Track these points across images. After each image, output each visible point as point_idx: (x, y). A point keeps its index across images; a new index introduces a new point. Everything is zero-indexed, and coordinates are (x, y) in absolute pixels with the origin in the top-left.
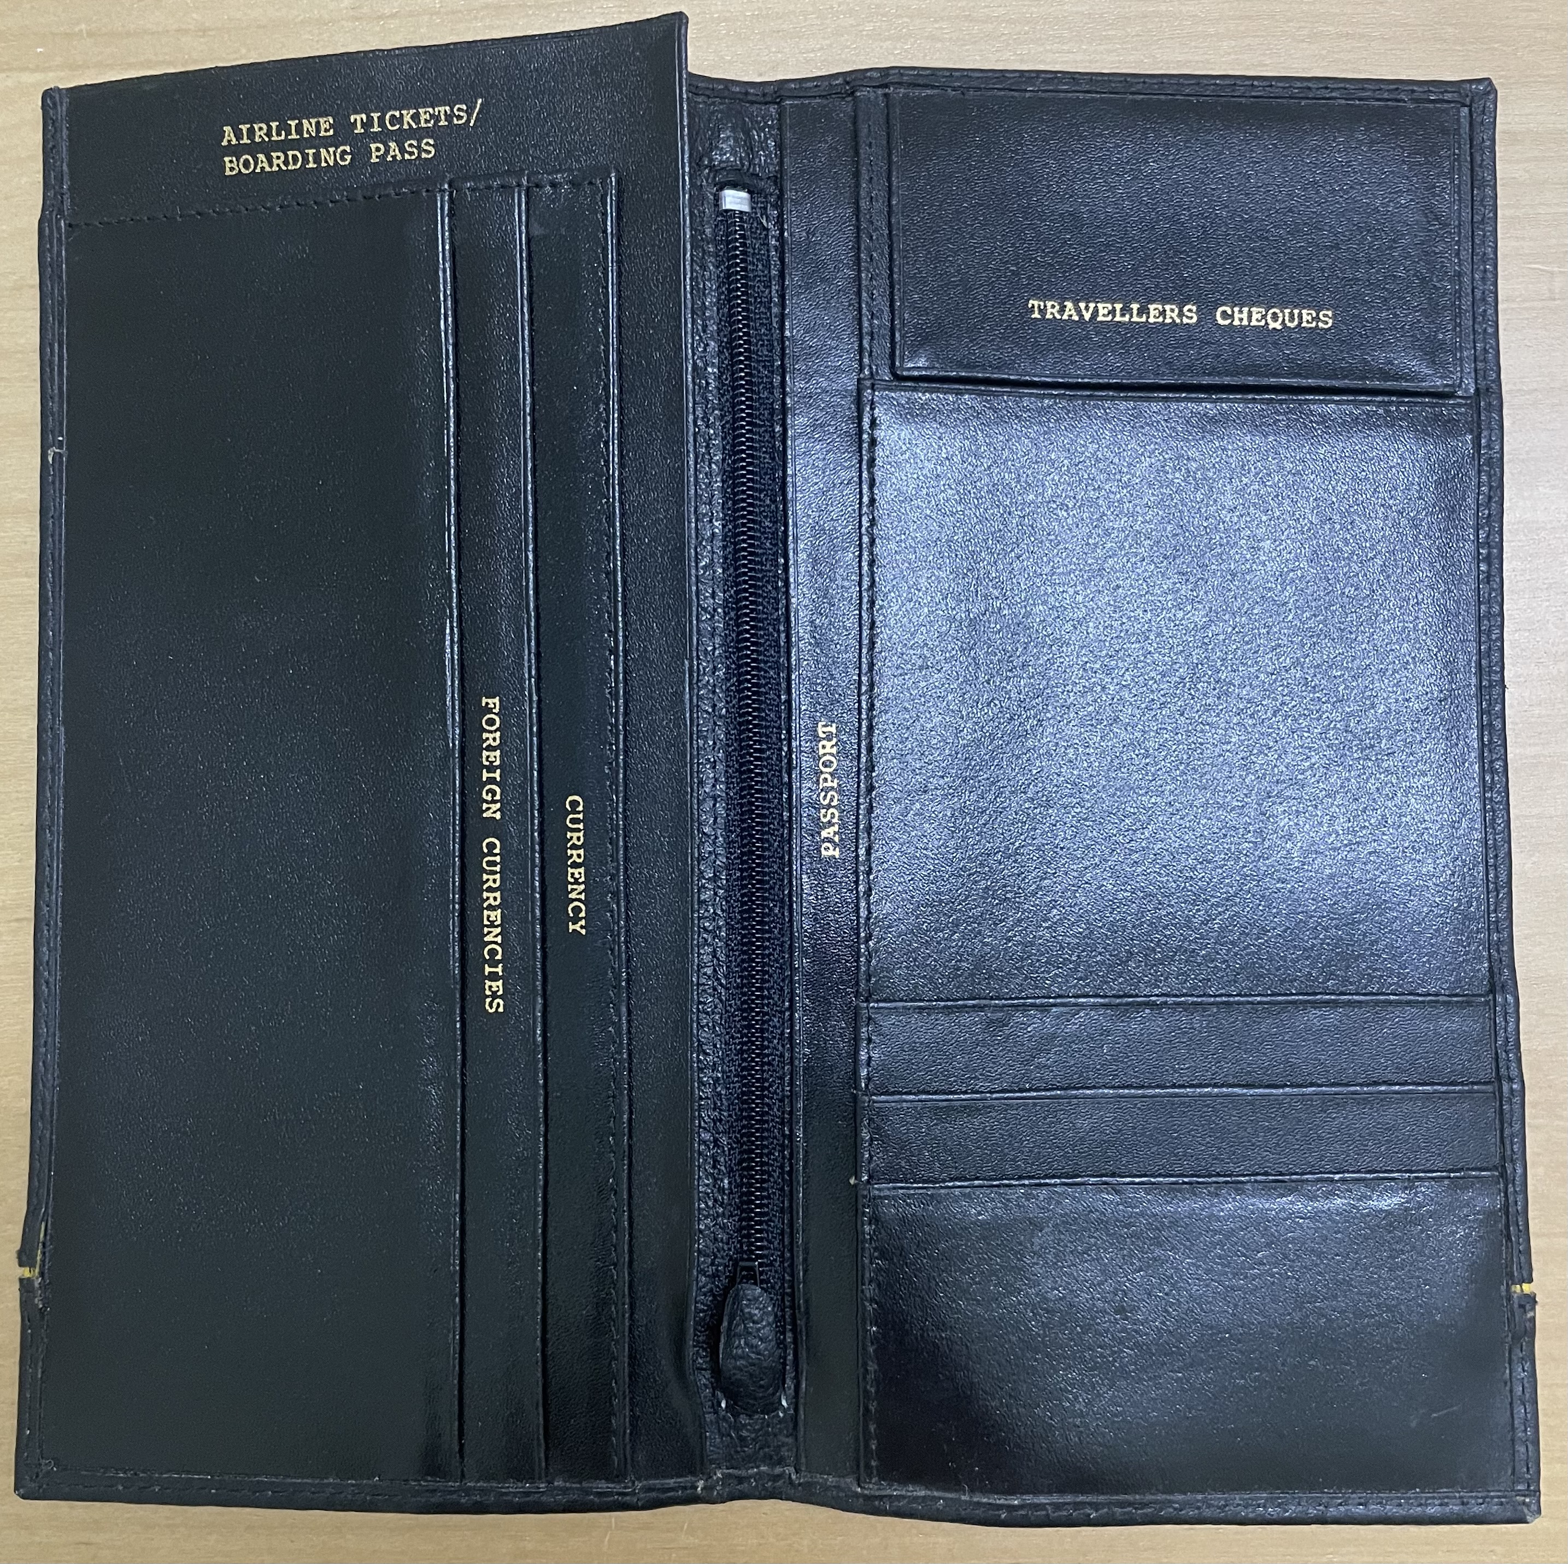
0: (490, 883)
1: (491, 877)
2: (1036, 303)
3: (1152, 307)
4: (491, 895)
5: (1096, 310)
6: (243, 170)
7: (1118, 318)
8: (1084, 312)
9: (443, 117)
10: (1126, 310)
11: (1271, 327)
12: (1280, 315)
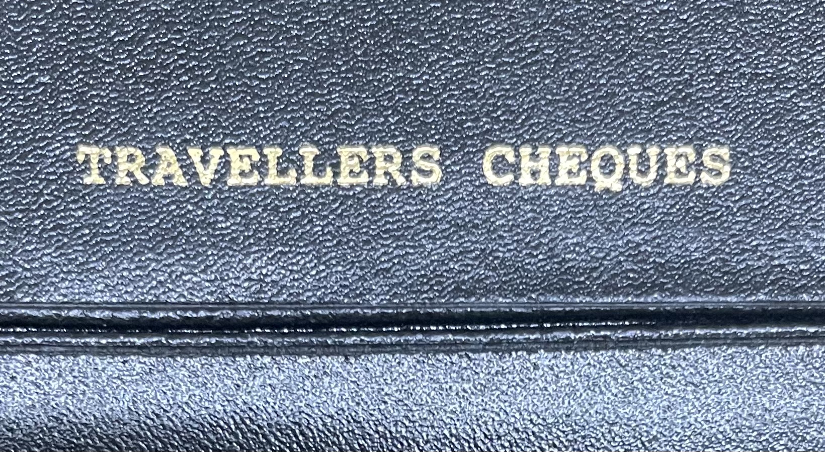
2: (94, 151)
3: (344, 152)
7: (272, 179)
11: (598, 188)
12: (619, 160)
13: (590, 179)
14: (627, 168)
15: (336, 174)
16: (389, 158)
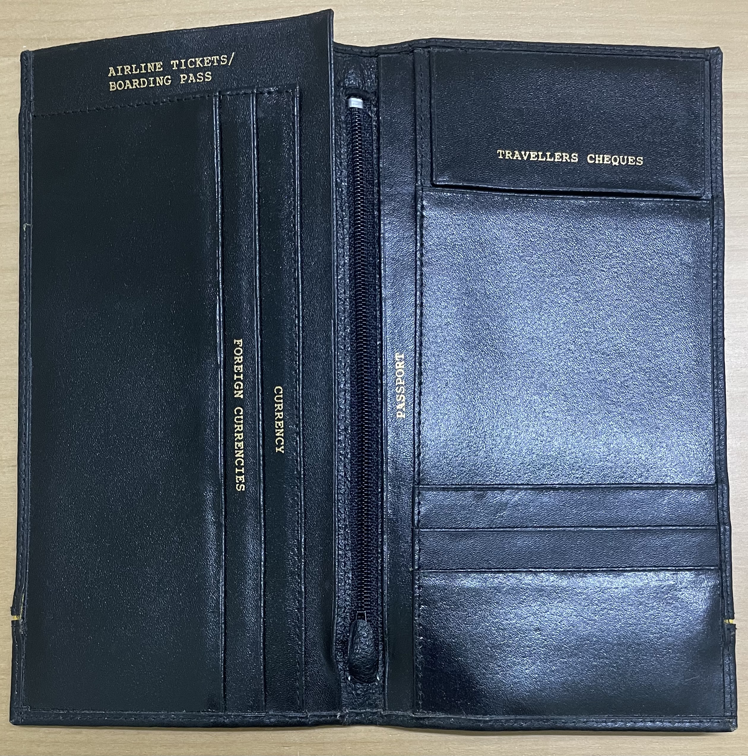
0: (238, 429)
1: (239, 426)
2: (501, 151)
3: (556, 154)
4: (239, 435)
5: (529, 155)
6: (119, 89)
7: (540, 159)
8: (524, 156)
9: (215, 61)
10: (544, 155)
11: (613, 164)
12: (618, 159)
13: (611, 162)
14: (620, 161)
15: (554, 159)
16: (566, 156)
